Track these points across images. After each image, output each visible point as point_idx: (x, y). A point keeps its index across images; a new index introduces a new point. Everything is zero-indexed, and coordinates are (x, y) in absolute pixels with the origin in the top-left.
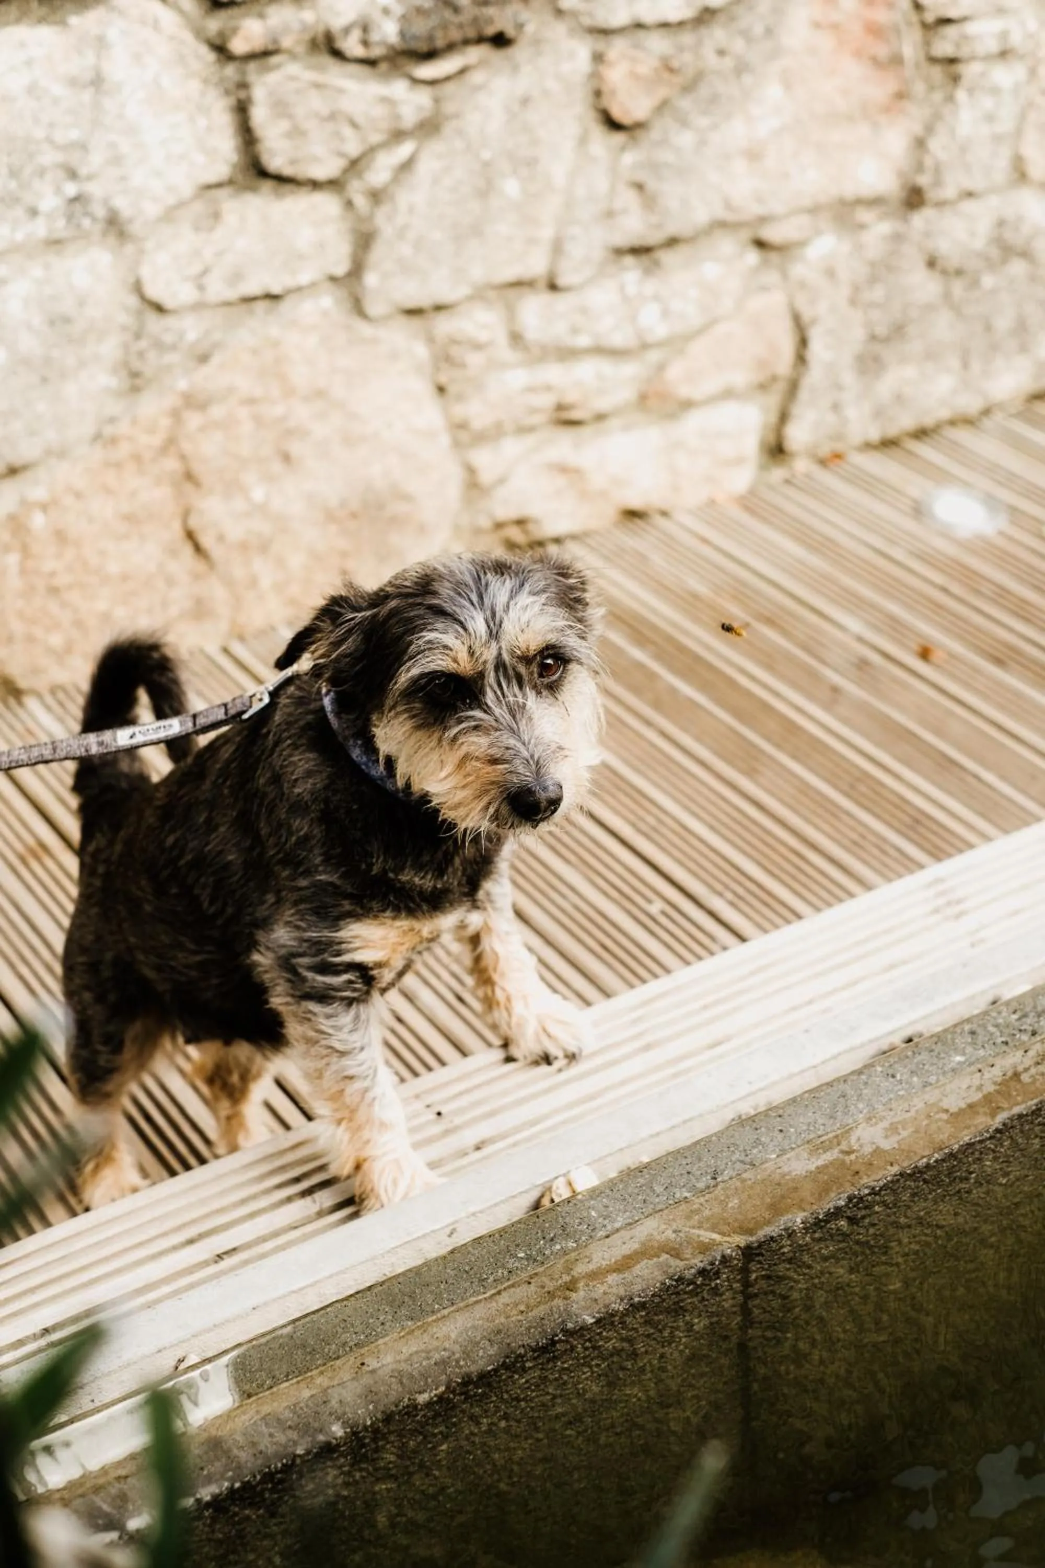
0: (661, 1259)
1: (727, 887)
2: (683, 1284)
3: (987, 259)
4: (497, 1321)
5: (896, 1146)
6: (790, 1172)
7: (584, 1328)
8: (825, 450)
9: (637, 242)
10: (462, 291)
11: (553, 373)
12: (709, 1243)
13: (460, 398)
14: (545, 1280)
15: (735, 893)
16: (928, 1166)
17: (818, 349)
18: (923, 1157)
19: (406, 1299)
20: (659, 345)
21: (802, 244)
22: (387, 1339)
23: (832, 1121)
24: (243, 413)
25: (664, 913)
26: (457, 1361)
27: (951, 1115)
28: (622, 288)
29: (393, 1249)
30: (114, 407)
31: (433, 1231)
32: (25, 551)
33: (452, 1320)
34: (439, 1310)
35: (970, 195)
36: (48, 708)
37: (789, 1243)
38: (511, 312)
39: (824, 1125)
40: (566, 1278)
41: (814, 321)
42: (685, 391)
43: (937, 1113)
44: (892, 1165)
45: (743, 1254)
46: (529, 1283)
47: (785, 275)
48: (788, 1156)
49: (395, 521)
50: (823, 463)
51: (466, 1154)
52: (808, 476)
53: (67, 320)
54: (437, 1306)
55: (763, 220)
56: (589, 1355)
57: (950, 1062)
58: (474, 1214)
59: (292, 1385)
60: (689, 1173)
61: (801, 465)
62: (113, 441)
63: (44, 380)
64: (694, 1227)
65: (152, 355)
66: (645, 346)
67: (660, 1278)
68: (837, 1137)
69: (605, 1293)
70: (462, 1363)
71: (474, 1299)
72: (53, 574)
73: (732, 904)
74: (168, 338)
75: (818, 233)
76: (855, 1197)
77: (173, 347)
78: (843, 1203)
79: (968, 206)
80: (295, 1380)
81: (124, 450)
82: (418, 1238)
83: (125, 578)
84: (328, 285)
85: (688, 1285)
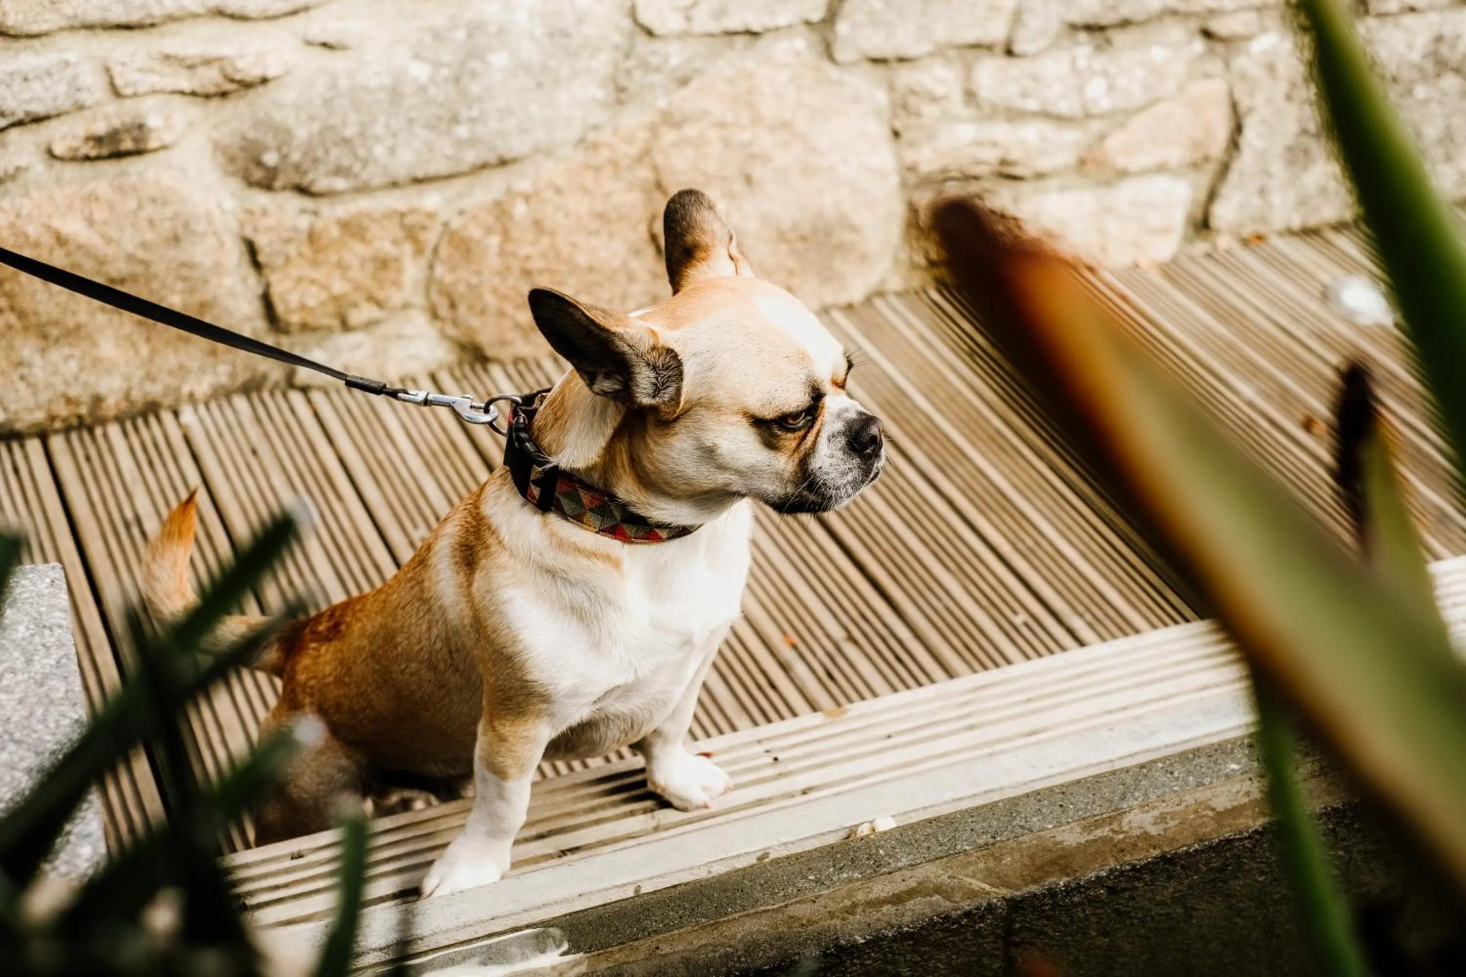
0: (934, 898)
1: (1088, 610)
2: (948, 922)
3: (1421, 70)
4: (780, 930)
5: (1162, 833)
6: (1062, 842)
7: (855, 946)
8: (1248, 231)
9: (1091, 20)
10: (924, 48)
11: (1001, 131)
12: (978, 891)
13: (913, 144)
14: (830, 903)
15: (1094, 616)
16: (1187, 853)
17: (1251, 136)
18: (1184, 846)
19: (705, 900)
20: (1103, 116)
21: (1248, 38)
22: (681, 930)
23: (1108, 804)
24: (713, 135)
25: (1026, 624)
26: (739, 957)
27: (1218, 813)
28: (1073, 61)
29: (709, 863)
30: (598, 116)
31: (746, 853)
32: (506, 236)
33: (741, 923)
34: (731, 913)
35: (1412, 9)
36: (509, 377)
37: (1050, 902)
38: (968, 70)
39: (1101, 806)
40: (848, 903)
41: (1250, 111)
42: (1121, 162)
43: (1204, 810)
44: (1155, 848)
45: (1007, 905)
46: (814, 902)
47: (1227, 65)
48: (1063, 828)
49: (841, 248)
50: (1245, 243)
51: (793, 796)
52: (1228, 252)
53: (566, 34)
54: (730, 909)
55: (1212, 12)
56: (856, 971)
57: (1226, 768)
58: (785, 844)
59: (593, 956)
60: (972, 830)
61: (1224, 241)
62: (595, 146)
63: (540, 85)
64: (967, 876)
65: (637, 74)
66: (1089, 116)
67: (930, 914)
68: (1110, 817)
69: (878, 920)
70: (743, 959)
71: (763, 908)
72: (528, 258)
73: (1090, 625)
74: (654, 60)
75: (1264, 30)
76: (1116, 870)
77: (658, 69)
78: (1105, 874)
79: (1408, 20)
80: (597, 952)
81: (604, 154)
82: (733, 857)
83: (591, 269)
84: (803, 29)
85: (953, 924)
